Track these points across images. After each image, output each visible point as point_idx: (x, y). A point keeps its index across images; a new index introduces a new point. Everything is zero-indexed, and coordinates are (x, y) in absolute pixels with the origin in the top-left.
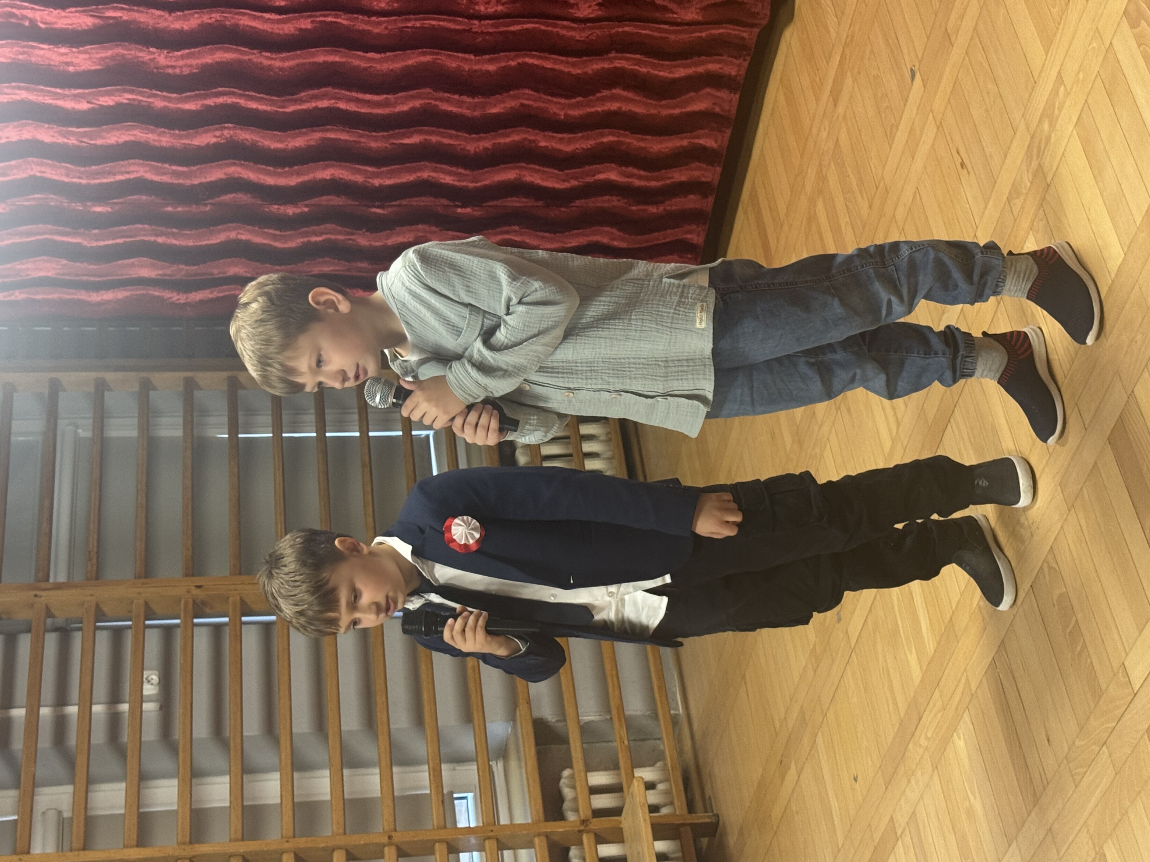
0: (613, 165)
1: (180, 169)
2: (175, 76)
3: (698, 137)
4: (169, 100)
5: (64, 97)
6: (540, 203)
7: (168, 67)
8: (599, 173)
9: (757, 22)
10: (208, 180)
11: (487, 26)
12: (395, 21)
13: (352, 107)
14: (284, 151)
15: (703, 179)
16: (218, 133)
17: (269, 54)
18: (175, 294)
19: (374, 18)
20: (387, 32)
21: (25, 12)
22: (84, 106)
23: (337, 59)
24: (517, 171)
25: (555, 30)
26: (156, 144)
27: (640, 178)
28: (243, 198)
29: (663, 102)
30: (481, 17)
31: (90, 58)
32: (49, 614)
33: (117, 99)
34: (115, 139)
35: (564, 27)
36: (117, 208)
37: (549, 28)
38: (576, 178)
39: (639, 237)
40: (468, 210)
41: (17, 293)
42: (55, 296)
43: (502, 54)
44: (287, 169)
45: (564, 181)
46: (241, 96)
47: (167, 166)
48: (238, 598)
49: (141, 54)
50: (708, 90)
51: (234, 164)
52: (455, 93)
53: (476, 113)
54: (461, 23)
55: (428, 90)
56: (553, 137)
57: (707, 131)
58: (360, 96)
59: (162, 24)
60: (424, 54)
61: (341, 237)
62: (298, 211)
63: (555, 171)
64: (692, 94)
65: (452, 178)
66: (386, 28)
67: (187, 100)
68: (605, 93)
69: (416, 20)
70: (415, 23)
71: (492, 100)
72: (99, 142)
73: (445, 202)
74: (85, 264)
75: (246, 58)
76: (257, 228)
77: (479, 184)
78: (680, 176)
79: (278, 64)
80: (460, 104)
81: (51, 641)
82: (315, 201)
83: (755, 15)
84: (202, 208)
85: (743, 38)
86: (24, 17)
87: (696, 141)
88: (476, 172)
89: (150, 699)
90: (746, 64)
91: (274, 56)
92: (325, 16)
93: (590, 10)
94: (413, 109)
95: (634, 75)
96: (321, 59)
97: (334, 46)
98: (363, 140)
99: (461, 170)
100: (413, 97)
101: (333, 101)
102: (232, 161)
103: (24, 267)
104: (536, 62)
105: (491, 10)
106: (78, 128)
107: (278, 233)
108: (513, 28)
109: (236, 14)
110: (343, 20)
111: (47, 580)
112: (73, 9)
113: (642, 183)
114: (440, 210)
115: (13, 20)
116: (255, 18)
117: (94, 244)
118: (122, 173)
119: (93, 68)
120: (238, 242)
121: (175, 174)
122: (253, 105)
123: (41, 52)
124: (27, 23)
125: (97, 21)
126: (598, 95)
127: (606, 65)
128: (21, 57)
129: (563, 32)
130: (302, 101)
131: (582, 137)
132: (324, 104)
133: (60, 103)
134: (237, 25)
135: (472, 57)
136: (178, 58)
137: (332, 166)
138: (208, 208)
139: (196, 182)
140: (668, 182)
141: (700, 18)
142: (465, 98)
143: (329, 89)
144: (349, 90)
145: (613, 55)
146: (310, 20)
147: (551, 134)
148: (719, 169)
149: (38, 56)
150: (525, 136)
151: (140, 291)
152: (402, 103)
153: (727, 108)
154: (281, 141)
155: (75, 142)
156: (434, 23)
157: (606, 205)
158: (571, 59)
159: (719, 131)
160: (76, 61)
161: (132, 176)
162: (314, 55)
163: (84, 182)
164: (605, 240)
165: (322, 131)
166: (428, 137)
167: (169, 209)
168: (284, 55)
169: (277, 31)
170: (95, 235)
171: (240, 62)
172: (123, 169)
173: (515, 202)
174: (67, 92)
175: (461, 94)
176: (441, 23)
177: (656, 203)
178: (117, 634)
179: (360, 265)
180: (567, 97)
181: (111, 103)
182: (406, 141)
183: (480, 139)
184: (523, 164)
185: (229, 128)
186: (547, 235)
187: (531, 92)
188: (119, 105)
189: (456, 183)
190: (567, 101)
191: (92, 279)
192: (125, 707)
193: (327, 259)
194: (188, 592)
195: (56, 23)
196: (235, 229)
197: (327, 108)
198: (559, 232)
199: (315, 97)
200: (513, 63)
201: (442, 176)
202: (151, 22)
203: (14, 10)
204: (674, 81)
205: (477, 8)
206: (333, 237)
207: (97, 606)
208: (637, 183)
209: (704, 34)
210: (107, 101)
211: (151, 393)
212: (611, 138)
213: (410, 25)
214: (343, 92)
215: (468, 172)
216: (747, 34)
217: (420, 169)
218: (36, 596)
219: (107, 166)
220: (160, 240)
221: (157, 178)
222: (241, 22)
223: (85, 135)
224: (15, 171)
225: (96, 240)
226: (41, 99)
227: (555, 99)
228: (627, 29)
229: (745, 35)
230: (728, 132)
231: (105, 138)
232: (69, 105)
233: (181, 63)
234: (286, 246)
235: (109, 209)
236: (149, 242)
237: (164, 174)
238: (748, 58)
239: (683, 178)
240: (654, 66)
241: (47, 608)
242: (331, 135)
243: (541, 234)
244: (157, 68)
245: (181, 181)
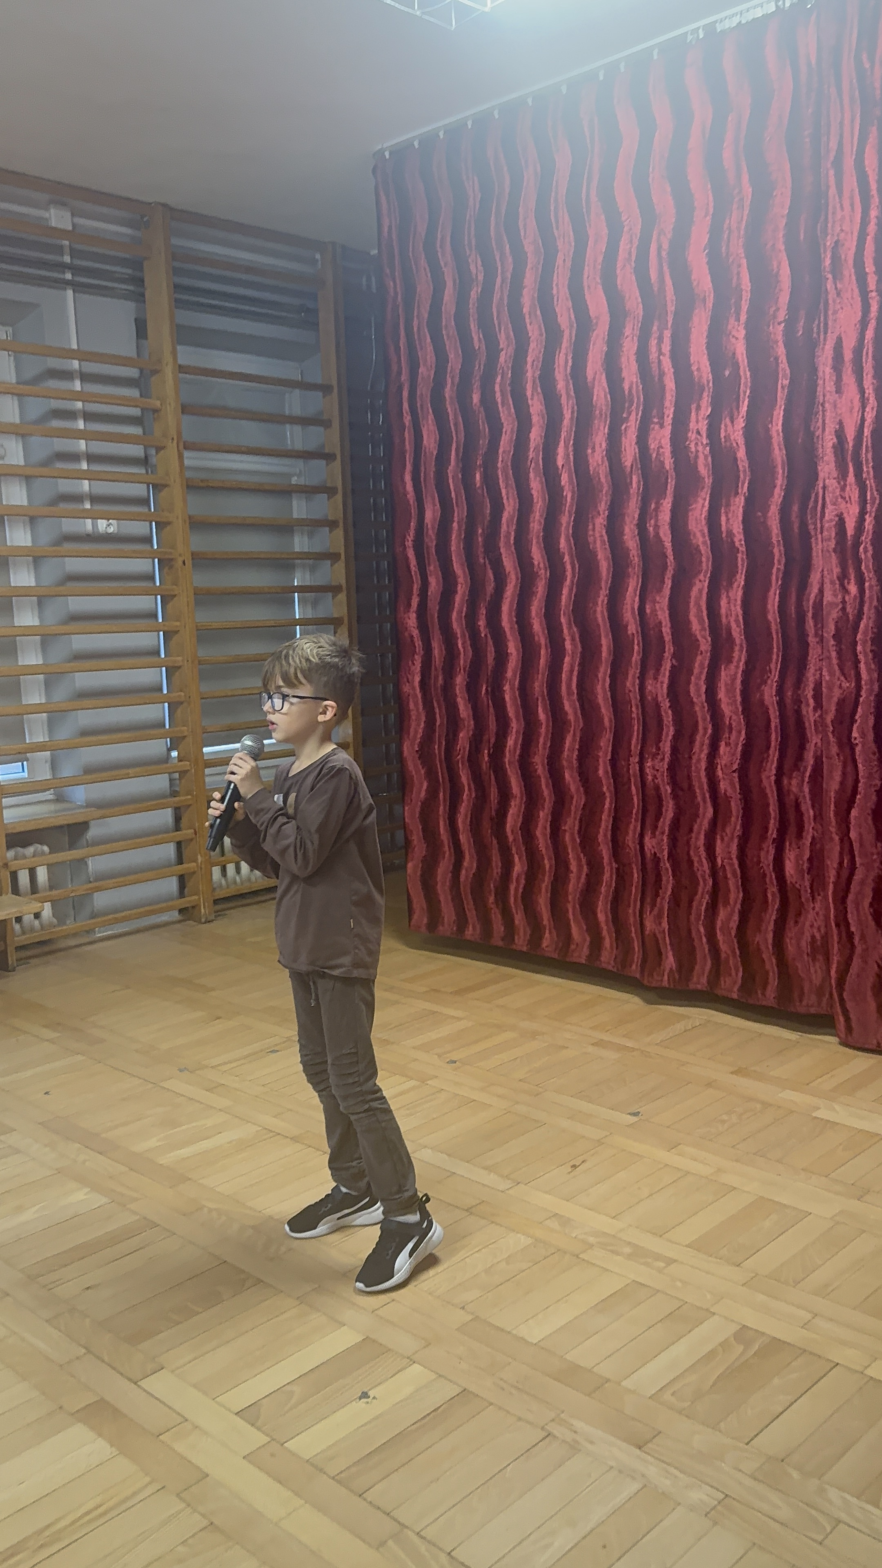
0: (526, 868)
1: (512, 538)
2: (587, 531)
3: (550, 933)
4: (567, 528)
5: (566, 447)
6: (493, 813)
7: (594, 525)
8: (520, 858)
9: (646, 977)
10: (504, 559)
11: (635, 768)
12: (636, 698)
13: (566, 667)
14: (530, 617)
15: (516, 937)
16: (542, 565)
17: (606, 602)
18: (412, 538)
19: (637, 681)
20: (627, 691)
21: (634, 413)
22: (560, 462)
23: (604, 654)
24: (519, 795)
25: (633, 820)
26: (531, 519)
27: (516, 889)
28: (490, 587)
29: (577, 906)
30: (641, 763)
31: (598, 465)
32: (159, 449)
33: (567, 488)
34: (535, 488)
35: (635, 827)
36: (480, 491)
37: (634, 816)
38: (514, 840)
39: (469, 891)
40: (486, 759)
41: (409, 418)
42: (408, 447)
43: (612, 781)
44: (515, 619)
45: (512, 831)
46: (573, 582)
47: (514, 527)
48: (176, 593)
49: (603, 503)
50: (588, 939)
51: (517, 579)
52: (580, 746)
53: (565, 763)
54: (636, 747)
55: (581, 725)
56: (547, 821)
57: (556, 939)
58: (575, 673)
59: (627, 520)
60: (610, 721)
61: (462, 662)
62: (482, 629)
63: (519, 824)
64: (585, 927)
65: (512, 747)
66: (630, 691)
67: (568, 540)
68: (584, 861)
69: (638, 714)
70: (635, 712)
71: (576, 775)
72: (532, 475)
73: (493, 740)
74: (434, 469)
75: (603, 584)
76: (467, 598)
77: (507, 766)
78: (519, 918)
79: (599, 609)
80: (571, 750)
81: (137, 451)
82: (490, 642)
83: (651, 975)
84: (481, 556)
85: (631, 966)
86: (630, 414)
87: (547, 931)
88: (517, 764)
89: (94, 526)
90: (610, 968)
91: (605, 606)
92: (638, 644)
93: (650, 847)
94: (566, 713)
95: (599, 882)
96: (604, 642)
97: (614, 652)
98: (540, 676)
99: (518, 752)
100: (575, 713)
101: (570, 652)
102: (520, 575)
103: (430, 422)
104: (607, 806)
105: (648, 771)
106: (543, 459)
107: (464, 614)
108: (633, 788)
109: (638, 577)
110: (636, 658)
111: (185, 448)
112: (637, 450)
113: (512, 892)
114: (486, 737)
115: (627, 405)
116: (635, 591)
117: (450, 475)
118: (507, 494)
119: (591, 468)
120: (456, 584)
121: (509, 533)
122: (565, 591)
123: (602, 428)
124: (624, 415)
125: (629, 469)
126: (582, 855)
127: (606, 861)
128: (597, 412)
129: (632, 827)
130: (570, 628)
131: (547, 844)
132: (568, 645)
133: (562, 444)
134: (629, 576)
135: (609, 758)
136: (601, 532)
137: (518, 654)
138: (482, 561)
139: (502, 550)
140: (514, 911)
141: (647, 933)
142: (576, 753)
143: (580, 649)
144: (579, 664)
145: (615, 865)
146: (635, 632)
147: (550, 819)
148: (525, 949)
149: (599, 426)
150: (547, 800)
151: (414, 512)
152: (570, 706)
153: (576, 954)
154: (537, 615)
155: (531, 457)
156: (636, 728)
157: (494, 864)
158: (609, 833)
159: (556, 949)
160: (596, 454)
161: (505, 501)
162: (607, 636)
163: (499, 465)
164: (465, 864)
165: (546, 645)
166: (544, 726)
167: (480, 531)
168: (606, 614)
169: (625, 607)
170: (457, 476)
171: (599, 580)
172: (510, 495)
173: (494, 794)
174: (571, 449)
175: (579, 750)
176: (635, 733)
177: (496, 902)
178: (145, 502)
179: (440, 678)
180: (579, 832)
181: (563, 483)
182: (540, 710)
183: (543, 765)
184: (524, 799)
185: (546, 574)
186: (469, 819)
187: (582, 803)
188: (562, 489)
189: (508, 749)
190: (576, 832)
191: (422, 475)
192: (88, 506)
193: (444, 652)
194: (180, 555)
195: (626, 438)
196: (466, 582)
197: (565, 649)
198: (471, 829)
199: (573, 640)
200: (605, 789)
201: (513, 738)
202: (629, 511)
203: (635, 405)
204: (595, 914)
205: (650, 760)
206: (462, 656)
207: (166, 486)
208: (512, 887)
209: (633, 935)
210: (564, 479)
211: (327, 529)
212: (547, 867)
213: (634, 709)
214: (578, 659)
215: (517, 757)
216: (634, 970)
217: (518, 720)
218: (173, 439)
219: (512, 482)
220: (455, 525)
221: (504, 520)
222: (631, 580)
223: (537, 464)
224: (506, 412)
225: (453, 477)
226: (564, 429)
227: (577, 822)
228: (636, 875)
229: (634, 967)
230: (556, 956)
231: (535, 479)
232: (561, 450)
233: (597, 535)
234: (454, 620)
235: (478, 485)
236: (453, 517)
237: (508, 526)
238: (615, 970)
239: (517, 922)
240: (606, 897)
241: (163, 448)
242: (543, 652)
243: (469, 816)
244: (592, 518)
245: (502, 539)
